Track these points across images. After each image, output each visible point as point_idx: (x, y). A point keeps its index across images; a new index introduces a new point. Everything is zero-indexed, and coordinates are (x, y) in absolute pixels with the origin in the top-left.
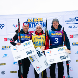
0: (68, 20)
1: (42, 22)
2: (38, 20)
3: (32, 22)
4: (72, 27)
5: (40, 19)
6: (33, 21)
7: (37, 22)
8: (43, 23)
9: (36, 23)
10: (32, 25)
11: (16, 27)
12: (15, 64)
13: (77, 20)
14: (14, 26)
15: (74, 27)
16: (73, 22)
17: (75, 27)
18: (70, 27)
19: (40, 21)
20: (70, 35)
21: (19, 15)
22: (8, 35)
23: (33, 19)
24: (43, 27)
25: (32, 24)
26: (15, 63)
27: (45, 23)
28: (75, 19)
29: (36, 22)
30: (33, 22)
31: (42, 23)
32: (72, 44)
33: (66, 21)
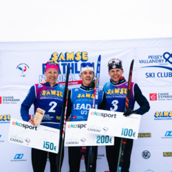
1: (86, 61)
2: (76, 56)
3: (62, 61)
4: (156, 75)
5: (81, 55)
6: (64, 59)
7: (75, 60)
9: (72, 64)
10: (61, 67)
11: (25, 70)
12: (18, 158)
13: (167, 60)
14: (21, 69)
15: (160, 75)
17: (163, 75)
18: (151, 75)
19: (82, 60)
20: (151, 95)
21: (33, 42)
22: (6, 89)
23: (66, 54)
25: (62, 64)
26: (19, 155)
28: (163, 58)
29: (72, 61)
30: (66, 61)
32: (155, 116)
33: (141, 62)
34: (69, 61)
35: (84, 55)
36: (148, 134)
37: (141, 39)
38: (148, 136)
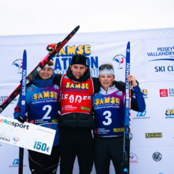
0: (155, 50)
1: (89, 55)
3: (62, 55)
4: (166, 69)
5: (84, 48)
8: (92, 58)
14: (17, 65)
15: (170, 69)
16: (168, 57)
18: (160, 69)
20: (161, 91)
21: (29, 36)
23: (66, 48)
24: (92, 67)
26: (18, 160)
27: (97, 58)
28: (173, 50)
30: (67, 55)
31: (89, 57)
32: (166, 114)
33: (150, 54)
34: (70, 55)
35: (86, 49)
36: (159, 134)
37: (149, 30)
38: (158, 137)
